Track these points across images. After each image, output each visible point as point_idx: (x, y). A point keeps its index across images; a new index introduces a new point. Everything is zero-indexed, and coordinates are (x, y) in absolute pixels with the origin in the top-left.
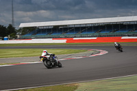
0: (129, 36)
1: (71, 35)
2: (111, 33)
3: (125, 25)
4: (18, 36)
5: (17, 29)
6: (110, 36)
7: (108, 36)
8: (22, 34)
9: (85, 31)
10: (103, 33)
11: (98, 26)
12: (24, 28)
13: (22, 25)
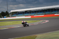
0: (58, 14)
1: (33, 14)
2: (50, 13)
3: (56, 9)
4: (10, 16)
5: (9, 13)
6: (50, 14)
7: (49, 14)
8: (12, 15)
9: (39, 12)
10: (46, 13)
11: (44, 10)
12: (13, 12)
13: (12, 11)
